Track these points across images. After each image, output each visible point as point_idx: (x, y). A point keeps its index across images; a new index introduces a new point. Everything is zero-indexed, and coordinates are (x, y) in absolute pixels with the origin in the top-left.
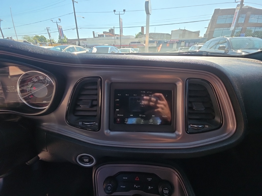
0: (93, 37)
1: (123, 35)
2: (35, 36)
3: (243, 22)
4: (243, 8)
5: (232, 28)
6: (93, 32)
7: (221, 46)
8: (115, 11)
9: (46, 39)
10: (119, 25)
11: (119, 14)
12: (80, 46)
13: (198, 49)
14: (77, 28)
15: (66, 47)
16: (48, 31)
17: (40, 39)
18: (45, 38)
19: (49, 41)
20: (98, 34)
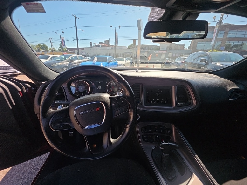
0: (90, 47)
1: (118, 46)
2: (38, 44)
3: (222, 37)
4: (221, 25)
5: (213, 42)
6: (91, 42)
7: (202, 59)
8: (111, 26)
9: (48, 47)
10: (115, 37)
11: (115, 29)
12: (79, 54)
13: (184, 60)
14: (77, 39)
15: (70, 56)
16: (50, 41)
17: (42, 47)
18: (46, 46)
19: (51, 49)
20: (95, 44)
